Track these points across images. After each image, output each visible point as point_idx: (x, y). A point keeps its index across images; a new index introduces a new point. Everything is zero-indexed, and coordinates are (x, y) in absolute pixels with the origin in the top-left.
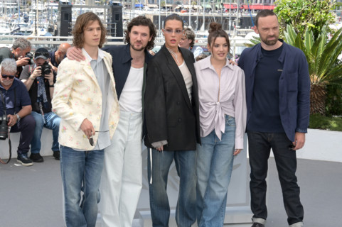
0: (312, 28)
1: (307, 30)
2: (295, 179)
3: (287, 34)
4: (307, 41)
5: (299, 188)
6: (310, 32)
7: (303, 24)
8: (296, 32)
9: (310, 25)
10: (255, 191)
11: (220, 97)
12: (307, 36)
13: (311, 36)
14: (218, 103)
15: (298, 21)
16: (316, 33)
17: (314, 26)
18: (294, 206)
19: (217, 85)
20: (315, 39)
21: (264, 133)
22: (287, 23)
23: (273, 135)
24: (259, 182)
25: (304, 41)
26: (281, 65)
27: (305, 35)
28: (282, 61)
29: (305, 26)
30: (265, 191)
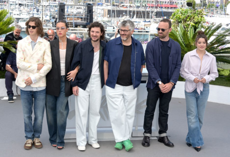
0: (193, 25)
1: (190, 27)
3: (179, 28)
4: (190, 32)
6: (192, 28)
7: (188, 23)
8: (184, 27)
9: (192, 23)
10: (148, 119)
11: (201, 71)
12: (190, 30)
13: (193, 30)
14: (199, 74)
15: (185, 21)
16: (195, 28)
17: (194, 24)
19: (199, 65)
20: (195, 32)
22: (179, 22)
25: (188, 33)
27: (189, 29)
28: (170, 46)
29: (189, 24)
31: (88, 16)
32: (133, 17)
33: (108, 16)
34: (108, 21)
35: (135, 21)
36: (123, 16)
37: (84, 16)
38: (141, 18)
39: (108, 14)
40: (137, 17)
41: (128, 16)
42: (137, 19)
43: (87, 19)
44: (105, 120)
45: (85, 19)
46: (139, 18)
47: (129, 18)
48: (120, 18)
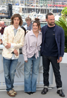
2: (59, 73)
3: (66, 19)
5: (60, 76)
10: (45, 76)
14: (36, 47)
18: (59, 82)
21: (47, 56)
22: (66, 15)
23: (51, 57)
24: (46, 73)
26: (54, 32)
28: (54, 31)
30: (48, 76)
31: (9, 12)
32: (38, 13)
33: (23, 12)
34: (23, 15)
35: (40, 15)
36: (32, 12)
37: (6, 12)
38: (44, 13)
39: (22, 11)
40: (41, 13)
41: (35, 12)
42: (41, 14)
43: (9, 14)
44: (18, 77)
45: (7, 14)
46: (42, 13)
47: (36, 14)
48: (30, 13)
